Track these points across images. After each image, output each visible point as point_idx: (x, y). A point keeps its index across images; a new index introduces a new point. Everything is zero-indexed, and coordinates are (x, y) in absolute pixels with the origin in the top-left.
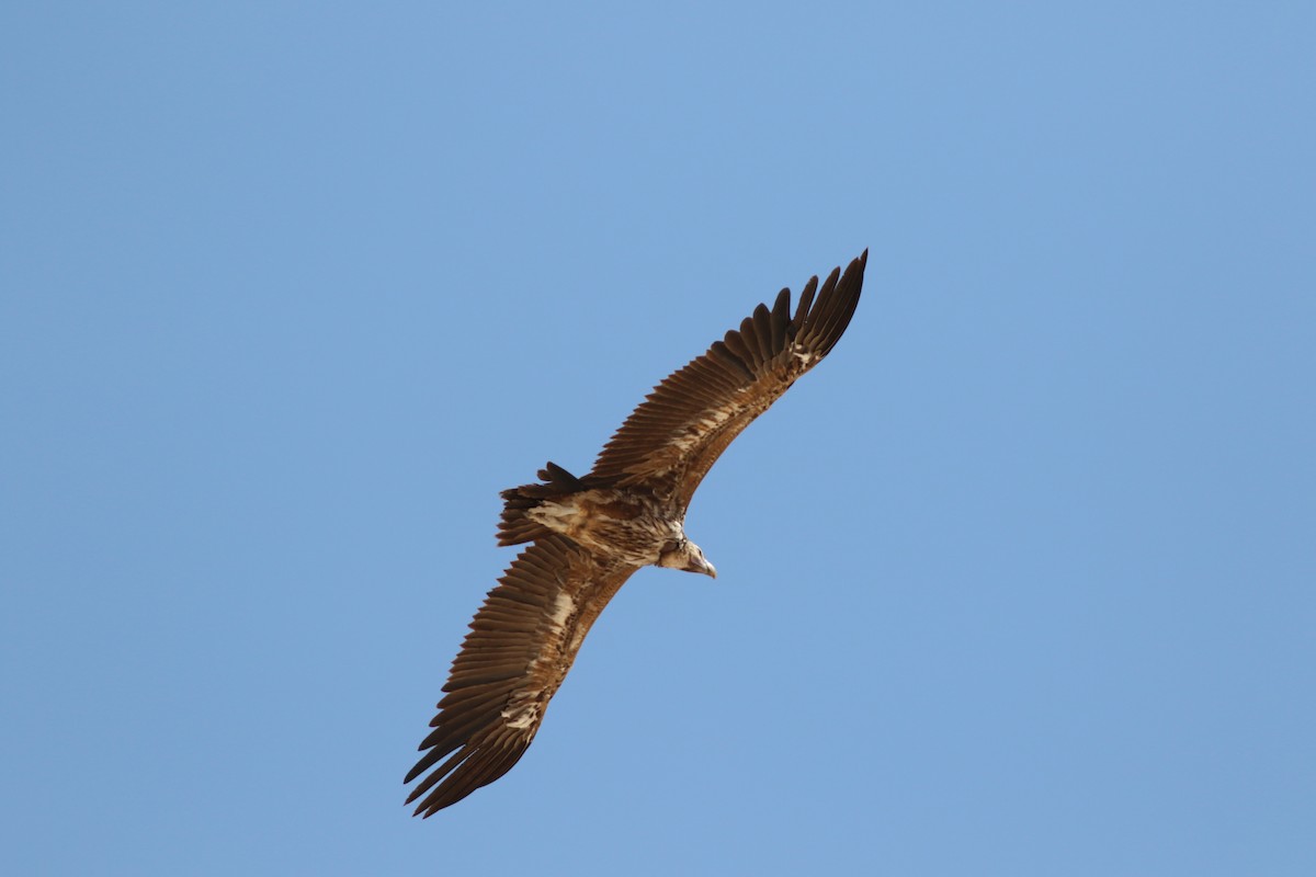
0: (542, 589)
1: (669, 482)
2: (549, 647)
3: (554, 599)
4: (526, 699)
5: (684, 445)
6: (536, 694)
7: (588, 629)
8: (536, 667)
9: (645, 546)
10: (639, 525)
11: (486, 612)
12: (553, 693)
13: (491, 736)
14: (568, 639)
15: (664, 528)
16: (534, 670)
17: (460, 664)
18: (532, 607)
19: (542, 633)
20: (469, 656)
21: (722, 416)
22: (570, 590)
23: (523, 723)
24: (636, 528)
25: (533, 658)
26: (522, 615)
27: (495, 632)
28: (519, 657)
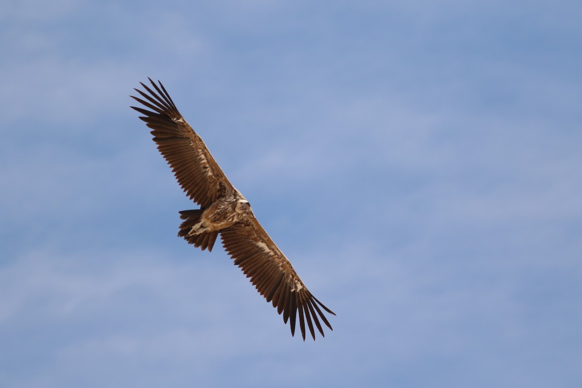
0: (250, 248)
1: (223, 187)
2: (277, 260)
3: (258, 247)
4: (292, 280)
5: (210, 174)
6: (291, 276)
7: (274, 245)
8: (282, 269)
9: (227, 213)
10: (219, 209)
11: (246, 269)
12: (293, 271)
13: (301, 299)
14: (276, 253)
15: (226, 203)
16: (283, 270)
17: (261, 290)
18: (256, 255)
19: (271, 258)
20: (260, 285)
21: (203, 156)
22: (256, 240)
23: (300, 287)
24: (219, 211)
25: (279, 267)
26: (258, 259)
27: (258, 272)
28: (275, 271)
